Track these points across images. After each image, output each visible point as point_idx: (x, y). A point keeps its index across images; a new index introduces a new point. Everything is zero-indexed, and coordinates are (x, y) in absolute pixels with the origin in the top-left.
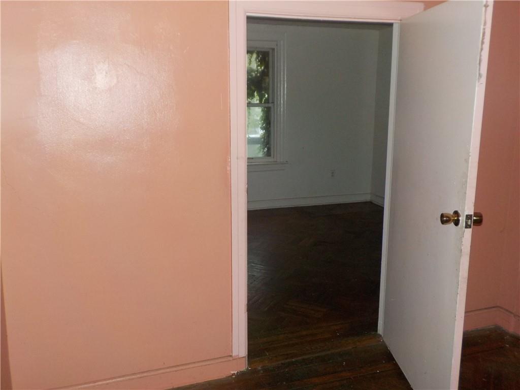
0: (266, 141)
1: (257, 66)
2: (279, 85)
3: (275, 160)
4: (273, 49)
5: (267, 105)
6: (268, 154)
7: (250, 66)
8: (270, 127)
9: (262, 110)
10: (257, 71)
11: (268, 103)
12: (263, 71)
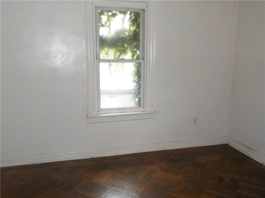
0: (137, 93)
1: (130, 26)
2: (148, 43)
3: (145, 110)
4: (144, 10)
5: (138, 61)
6: (139, 104)
7: (123, 26)
8: (140, 80)
9: (134, 66)
10: (130, 30)
11: (139, 59)
12: (135, 31)
